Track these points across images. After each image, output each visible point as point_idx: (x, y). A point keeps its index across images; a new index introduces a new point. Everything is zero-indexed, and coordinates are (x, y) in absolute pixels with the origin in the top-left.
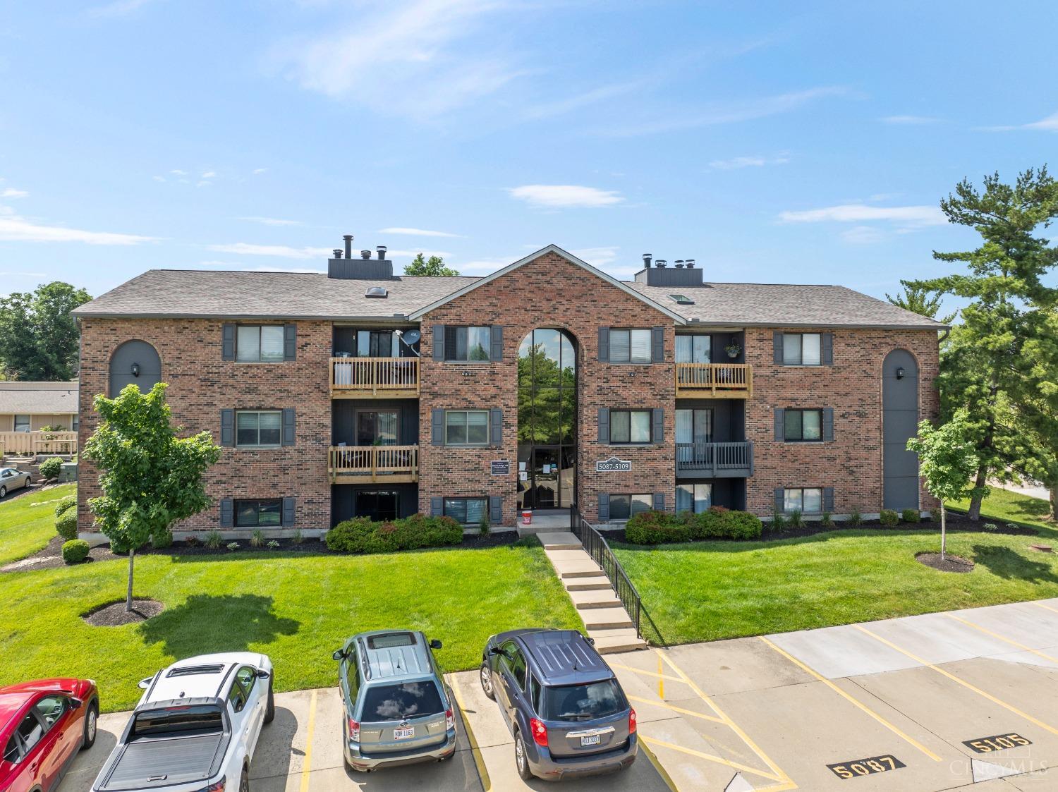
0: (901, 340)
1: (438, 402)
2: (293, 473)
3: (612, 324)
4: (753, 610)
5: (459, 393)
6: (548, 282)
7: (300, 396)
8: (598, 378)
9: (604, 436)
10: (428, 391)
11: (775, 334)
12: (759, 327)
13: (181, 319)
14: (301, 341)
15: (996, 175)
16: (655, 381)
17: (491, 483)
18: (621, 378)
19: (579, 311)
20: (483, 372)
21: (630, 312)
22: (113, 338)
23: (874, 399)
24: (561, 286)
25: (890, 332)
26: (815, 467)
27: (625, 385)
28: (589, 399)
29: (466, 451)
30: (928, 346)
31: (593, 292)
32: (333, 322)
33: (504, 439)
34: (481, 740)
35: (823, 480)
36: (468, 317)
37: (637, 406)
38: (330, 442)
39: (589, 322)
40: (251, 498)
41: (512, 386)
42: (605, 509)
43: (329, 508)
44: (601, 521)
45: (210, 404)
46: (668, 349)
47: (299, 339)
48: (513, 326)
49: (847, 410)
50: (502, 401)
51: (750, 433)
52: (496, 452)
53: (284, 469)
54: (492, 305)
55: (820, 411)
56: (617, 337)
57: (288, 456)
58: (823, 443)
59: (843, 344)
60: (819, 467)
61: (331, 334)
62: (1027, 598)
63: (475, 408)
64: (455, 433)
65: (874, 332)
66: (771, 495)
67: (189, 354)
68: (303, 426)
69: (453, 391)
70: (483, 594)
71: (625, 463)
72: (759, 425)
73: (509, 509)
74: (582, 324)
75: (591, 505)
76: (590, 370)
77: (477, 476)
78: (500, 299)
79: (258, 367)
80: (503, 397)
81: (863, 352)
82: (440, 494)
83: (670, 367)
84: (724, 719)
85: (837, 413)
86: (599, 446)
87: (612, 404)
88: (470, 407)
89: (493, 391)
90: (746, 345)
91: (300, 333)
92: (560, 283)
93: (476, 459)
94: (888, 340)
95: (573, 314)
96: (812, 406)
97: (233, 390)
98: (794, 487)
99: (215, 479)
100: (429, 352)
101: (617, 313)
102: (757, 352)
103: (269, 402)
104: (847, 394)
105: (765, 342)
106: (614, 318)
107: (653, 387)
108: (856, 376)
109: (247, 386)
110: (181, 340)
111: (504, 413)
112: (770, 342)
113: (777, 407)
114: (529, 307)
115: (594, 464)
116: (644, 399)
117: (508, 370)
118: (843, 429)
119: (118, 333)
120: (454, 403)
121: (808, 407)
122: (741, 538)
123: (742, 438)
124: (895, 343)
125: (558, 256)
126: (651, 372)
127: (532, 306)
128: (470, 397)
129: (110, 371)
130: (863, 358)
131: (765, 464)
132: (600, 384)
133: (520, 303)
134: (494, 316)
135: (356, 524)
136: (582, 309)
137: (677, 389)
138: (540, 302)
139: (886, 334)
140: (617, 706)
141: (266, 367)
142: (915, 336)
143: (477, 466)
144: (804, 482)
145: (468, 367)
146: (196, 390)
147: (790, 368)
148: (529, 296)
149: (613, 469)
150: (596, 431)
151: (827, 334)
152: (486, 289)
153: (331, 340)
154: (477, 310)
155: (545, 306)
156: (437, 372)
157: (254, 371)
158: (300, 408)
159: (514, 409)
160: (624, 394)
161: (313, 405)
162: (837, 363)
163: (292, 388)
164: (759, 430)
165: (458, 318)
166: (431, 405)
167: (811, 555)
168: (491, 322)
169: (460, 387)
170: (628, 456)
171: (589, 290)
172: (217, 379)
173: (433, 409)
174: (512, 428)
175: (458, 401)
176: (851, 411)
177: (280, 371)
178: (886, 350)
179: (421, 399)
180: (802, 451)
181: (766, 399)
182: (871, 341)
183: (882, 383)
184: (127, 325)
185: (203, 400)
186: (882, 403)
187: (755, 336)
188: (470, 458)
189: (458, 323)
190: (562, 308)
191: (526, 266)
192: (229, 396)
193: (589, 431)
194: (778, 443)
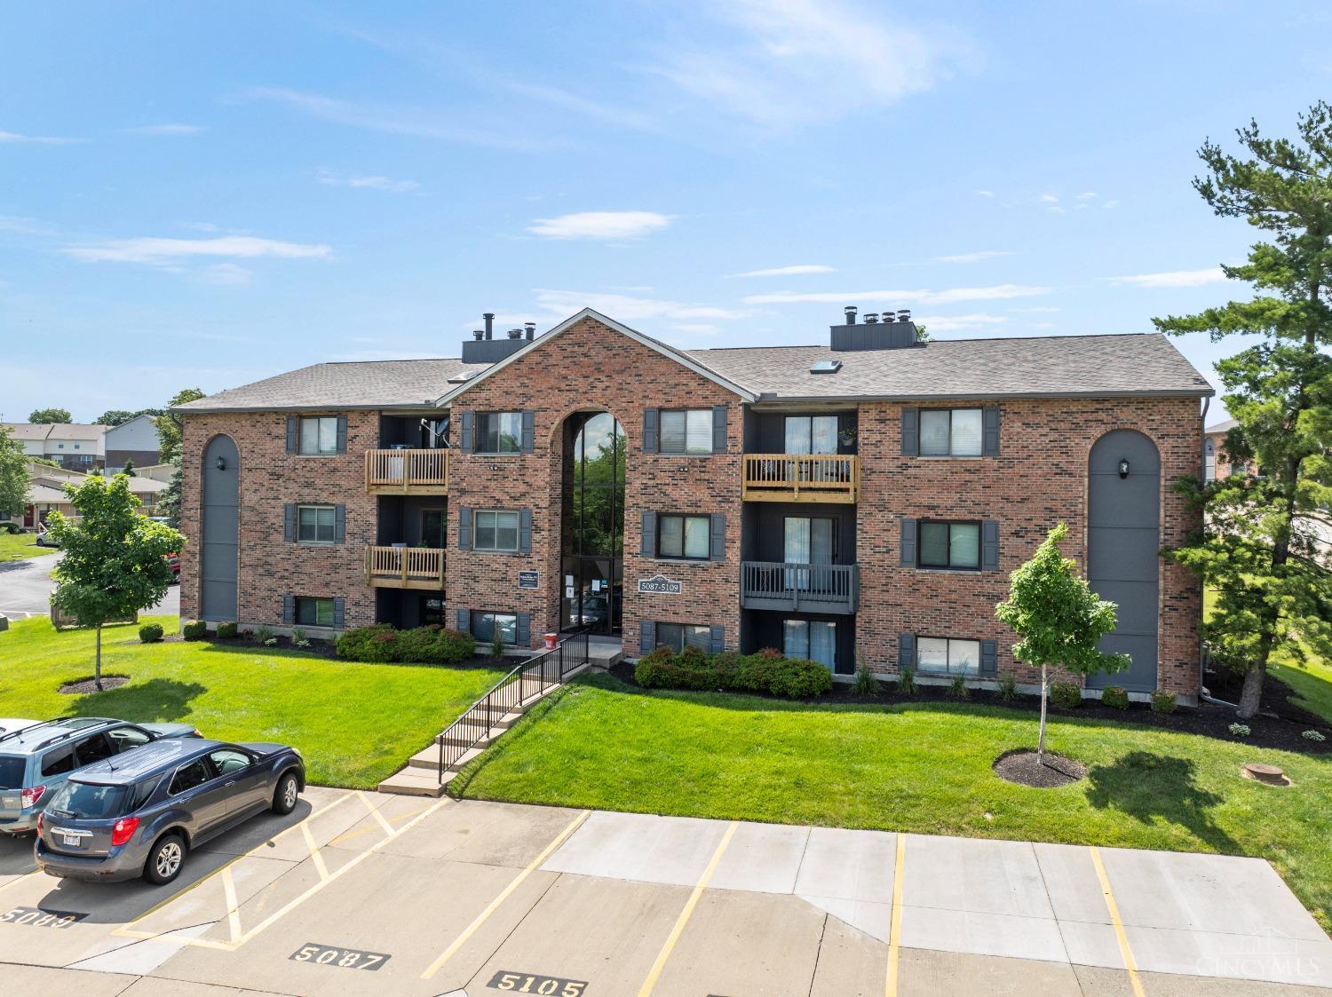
0: (1126, 416)
1: (466, 500)
2: (343, 573)
3: (660, 404)
5: (487, 490)
6: (585, 355)
7: (350, 492)
8: (643, 474)
9: (651, 545)
10: (456, 487)
11: (905, 411)
12: (880, 402)
13: (255, 413)
14: (351, 433)
15: (1254, 125)
16: (714, 478)
17: (520, 597)
18: (670, 474)
19: (621, 389)
20: (512, 465)
21: (684, 387)
22: (205, 433)
23: (1073, 508)
24: (599, 359)
25: (1106, 403)
26: (965, 609)
27: (675, 482)
28: (631, 499)
29: (494, 556)
30: (1181, 423)
31: (638, 364)
32: (380, 411)
33: (534, 545)
35: (979, 629)
36: (498, 403)
37: (690, 510)
38: (375, 541)
39: (632, 402)
40: (308, 595)
41: (543, 483)
42: (649, 640)
43: (374, 613)
45: (277, 498)
46: (732, 435)
47: (349, 430)
48: (545, 410)
49: (1023, 524)
50: (532, 500)
51: (863, 554)
52: (525, 560)
53: (335, 568)
54: (523, 385)
55: (978, 523)
56: (670, 421)
57: (338, 554)
58: (979, 573)
59: (1020, 424)
60: (973, 609)
61: (377, 424)
63: (502, 508)
64: (485, 538)
65: (1076, 403)
66: (893, 643)
67: (261, 447)
68: (352, 523)
69: (481, 487)
71: (674, 584)
72: (877, 542)
73: (537, 629)
74: (624, 404)
75: (631, 633)
76: (633, 463)
77: (504, 587)
78: (531, 379)
79: (314, 460)
80: (533, 496)
81: (1053, 436)
82: (466, 605)
83: (735, 459)
85: (1006, 528)
86: (643, 559)
87: (658, 507)
88: (498, 506)
89: (522, 488)
90: (860, 428)
91: (351, 425)
92: (599, 355)
93: (503, 568)
94: (1102, 416)
95: (614, 393)
96: (962, 517)
97: (295, 485)
98: (930, 635)
99: (279, 574)
100: (458, 443)
101: (667, 391)
102: (876, 437)
103: (324, 497)
104: (1023, 500)
105: (888, 422)
106: (664, 396)
107: (711, 485)
108: (1040, 472)
109: (306, 480)
110: (255, 434)
111: (534, 515)
112: (897, 422)
113: (905, 517)
114: (563, 387)
115: (636, 582)
116: (700, 501)
117: (540, 463)
118: (1014, 554)
119: (208, 427)
120: (482, 502)
121: (957, 518)
124: (1114, 420)
125: (597, 321)
126: (709, 465)
127: (567, 385)
128: (498, 495)
129: (203, 465)
130: (1053, 444)
131: (886, 598)
132: (645, 482)
133: (553, 382)
134: (524, 399)
136: (625, 386)
137: (744, 489)
138: (575, 380)
139: (1098, 406)
141: (322, 460)
142: (1155, 409)
143: (504, 576)
144: (947, 630)
145: (496, 460)
146: (265, 483)
147: (928, 461)
148: (563, 372)
149: (658, 590)
150: (639, 541)
151: (993, 408)
152: (517, 367)
153: (377, 431)
154: (507, 393)
155: (581, 385)
156: (465, 465)
157: (312, 464)
158: (350, 505)
159: (544, 510)
160: (675, 494)
161: (361, 501)
162: (1005, 453)
163: (343, 482)
164: (877, 549)
165: (487, 402)
166: (459, 503)
168: (522, 407)
169: (489, 483)
170: (677, 574)
171: (634, 362)
172: (282, 473)
173: (461, 509)
174: (543, 533)
175: (486, 500)
176: (1031, 527)
177: (333, 465)
178: (1097, 432)
179: (449, 496)
180: (946, 582)
181: (887, 505)
182: (1071, 418)
183: (1086, 483)
184: (215, 420)
185: (271, 494)
186: (1086, 516)
187: (873, 414)
188: (497, 566)
189: (487, 408)
190: (600, 385)
191: (560, 336)
192: (292, 490)
193: (631, 541)
194: (906, 570)
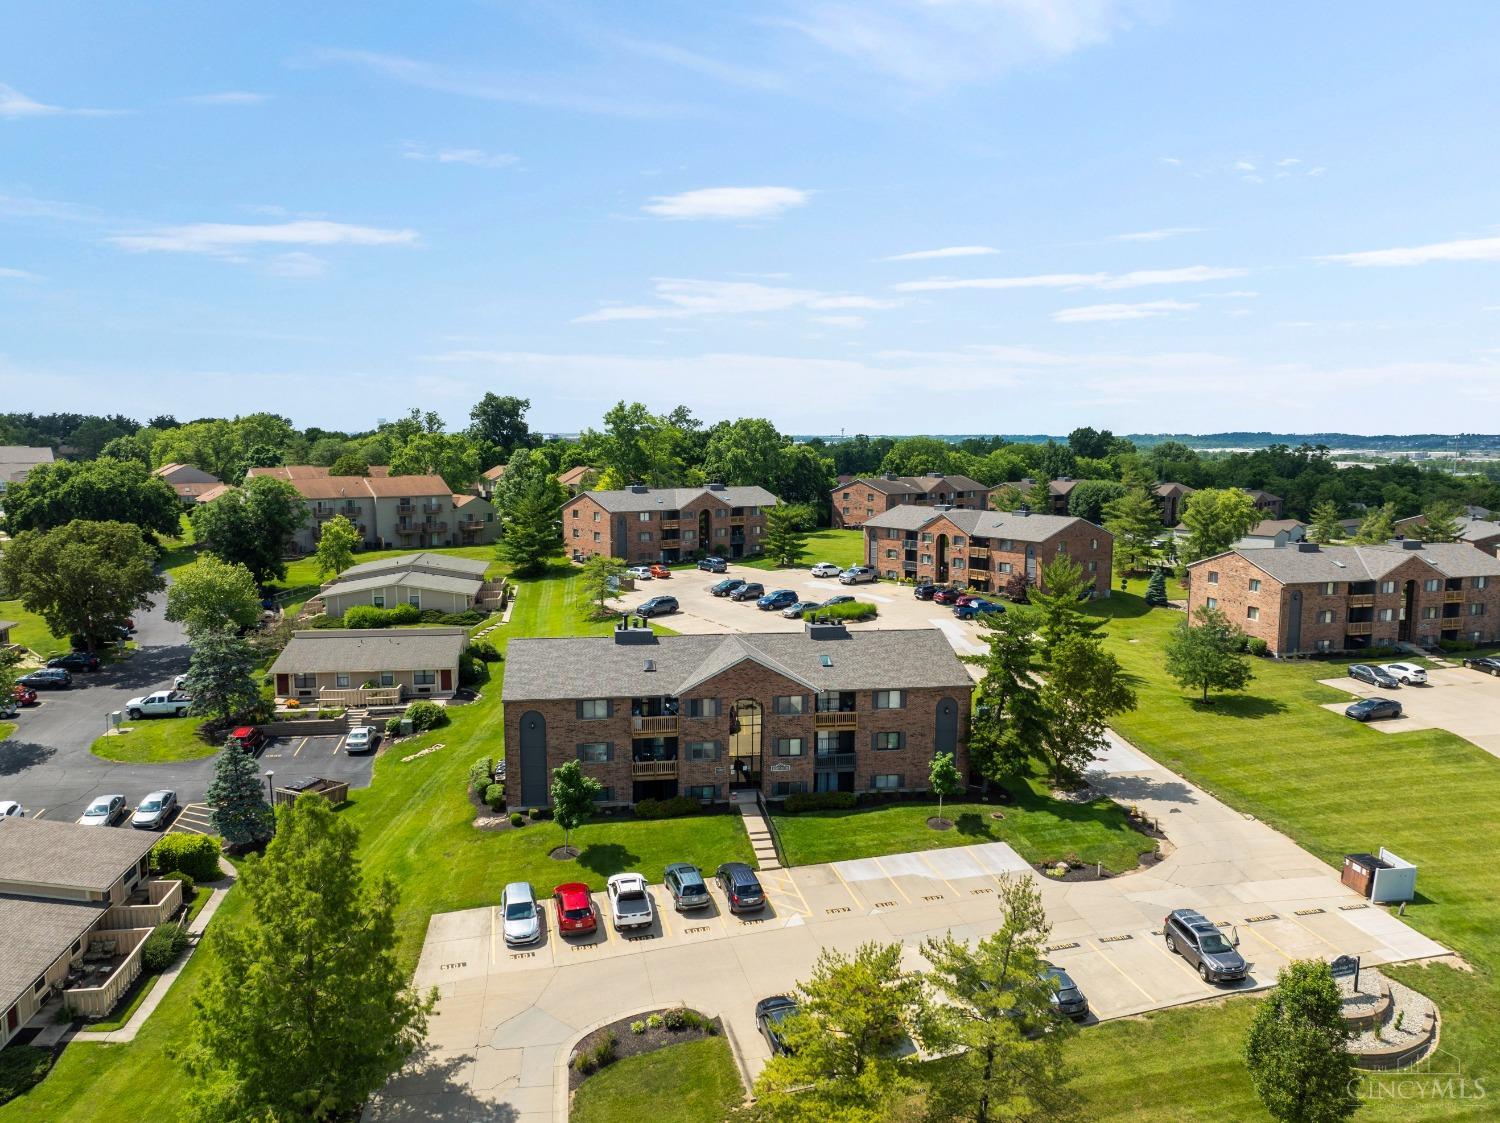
0: (948, 692)
1: (688, 738)
2: (613, 774)
3: (780, 694)
4: (832, 851)
5: (698, 733)
6: (746, 675)
7: (616, 736)
8: (772, 723)
9: (776, 752)
10: (683, 733)
11: (874, 695)
12: (864, 691)
13: (556, 700)
14: (616, 708)
16: (803, 723)
17: (716, 778)
18: (785, 722)
19: (762, 688)
20: (711, 722)
21: (789, 687)
22: (521, 710)
23: (930, 726)
24: (753, 677)
25: (942, 689)
26: (895, 764)
27: (787, 726)
28: (768, 734)
29: (702, 763)
30: (966, 697)
31: (770, 678)
32: (630, 699)
33: (722, 756)
34: (717, 902)
35: (899, 771)
36: (704, 695)
37: (793, 736)
38: (632, 759)
39: (768, 693)
42: (776, 789)
43: (633, 794)
44: (774, 796)
45: (571, 741)
46: (810, 706)
47: (615, 706)
48: (727, 698)
49: (914, 732)
50: (721, 737)
51: (858, 748)
52: (718, 763)
53: (609, 772)
54: (717, 688)
55: (899, 733)
56: (783, 700)
57: (610, 766)
58: (899, 751)
59: (913, 699)
60: (897, 764)
61: (630, 705)
62: (965, 844)
63: (707, 741)
64: (698, 754)
65: (932, 689)
66: (869, 779)
67: (559, 716)
68: (618, 751)
69: (696, 732)
70: (715, 842)
71: (787, 767)
72: (863, 744)
73: (725, 790)
74: (763, 695)
75: (768, 788)
76: (768, 719)
77: (708, 775)
78: (720, 685)
79: (594, 722)
80: (721, 734)
81: (925, 700)
82: (689, 785)
83: (812, 715)
84: (800, 895)
85: (908, 734)
86: (773, 758)
87: (779, 736)
88: (705, 740)
89: (716, 732)
90: (857, 701)
91: (616, 704)
92: (752, 675)
93: (707, 767)
94: (940, 693)
95: (759, 690)
96: (894, 731)
97: (582, 734)
98: (882, 774)
100: (683, 714)
101: (783, 689)
102: (863, 705)
103: (601, 739)
104: (914, 724)
105: (867, 699)
106: (781, 691)
107: (802, 726)
108: (920, 713)
109: (589, 731)
110: (555, 710)
111: (722, 743)
112: (871, 699)
113: (872, 732)
114: (735, 688)
115: (770, 767)
116: (797, 733)
117: (725, 721)
118: (911, 743)
119: (523, 707)
120: (696, 739)
121: (891, 731)
122: (844, 808)
123: (853, 751)
124: (944, 694)
125: (752, 660)
126: (801, 718)
127: (737, 688)
129: (520, 726)
130: (924, 703)
131: (866, 764)
132: (774, 726)
133: (731, 687)
134: (717, 693)
135: (650, 802)
136: (764, 687)
137: (815, 727)
138: (741, 685)
139: (939, 690)
140: (759, 891)
141: (598, 722)
142: (958, 692)
143: (708, 771)
144: (888, 772)
145: (703, 720)
146: (564, 734)
147: (881, 711)
148: (736, 682)
149: (779, 771)
150: (771, 750)
151: (904, 692)
153: (630, 709)
154: (708, 691)
155: (744, 686)
156: (686, 723)
157: (592, 724)
158: (616, 742)
160: (786, 730)
161: (623, 741)
162: (909, 706)
163: (612, 732)
164: (863, 746)
165: (698, 695)
166: (684, 740)
167: (873, 819)
168: (715, 696)
169: (700, 730)
170: (787, 762)
171: (768, 677)
172: (574, 729)
173: (686, 742)
174: (726, 750)
175: (699, 738)
176: (916, 733)
177: (605, 724)
178: (938, 700)
179: (679, 738)
180: (886, 755)
181: (867, 730)
182: (930, 694)
183: (935, 717)
184: (527, 703)
185: (568, 740)
186: (935, 728)
187: (862, 696)
188: (705, 766)
189: (699, 698)
190: (753, 687)
191: (734, 667)
192: (580, 737)
193: (768, 750)
194: (873, 752)
